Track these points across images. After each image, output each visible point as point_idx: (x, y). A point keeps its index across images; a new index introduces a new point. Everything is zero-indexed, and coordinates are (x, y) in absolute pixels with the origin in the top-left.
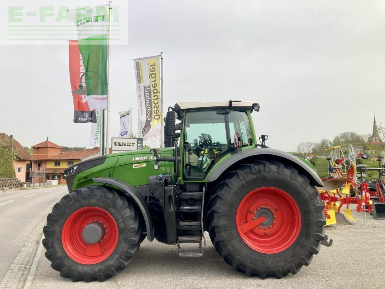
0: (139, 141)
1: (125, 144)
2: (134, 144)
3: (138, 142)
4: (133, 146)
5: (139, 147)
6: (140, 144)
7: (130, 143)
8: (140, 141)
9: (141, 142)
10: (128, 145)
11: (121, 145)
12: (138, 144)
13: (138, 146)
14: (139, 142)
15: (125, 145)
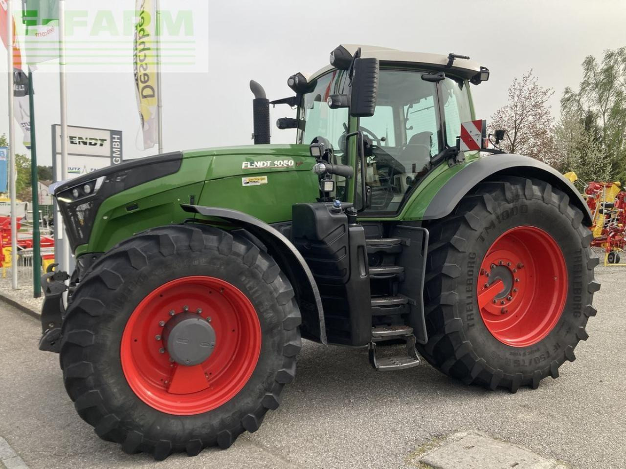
0: (114, 136)
1: (85, 141)
2: (105, 141)
3: (112, 138)
4: (101, 145)
5: (114, 150)
6: (116, 142)
7: (96, 139)
8: (116, 136)
9: (118, 139)
10: (90, 144)
11: (77, 142)
12: (112, 142)
13: (112, 148)
14: (114, 138)
15: (85, 143)
